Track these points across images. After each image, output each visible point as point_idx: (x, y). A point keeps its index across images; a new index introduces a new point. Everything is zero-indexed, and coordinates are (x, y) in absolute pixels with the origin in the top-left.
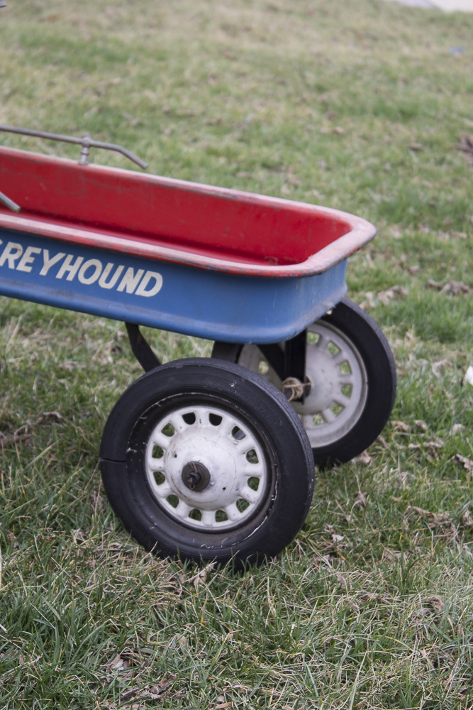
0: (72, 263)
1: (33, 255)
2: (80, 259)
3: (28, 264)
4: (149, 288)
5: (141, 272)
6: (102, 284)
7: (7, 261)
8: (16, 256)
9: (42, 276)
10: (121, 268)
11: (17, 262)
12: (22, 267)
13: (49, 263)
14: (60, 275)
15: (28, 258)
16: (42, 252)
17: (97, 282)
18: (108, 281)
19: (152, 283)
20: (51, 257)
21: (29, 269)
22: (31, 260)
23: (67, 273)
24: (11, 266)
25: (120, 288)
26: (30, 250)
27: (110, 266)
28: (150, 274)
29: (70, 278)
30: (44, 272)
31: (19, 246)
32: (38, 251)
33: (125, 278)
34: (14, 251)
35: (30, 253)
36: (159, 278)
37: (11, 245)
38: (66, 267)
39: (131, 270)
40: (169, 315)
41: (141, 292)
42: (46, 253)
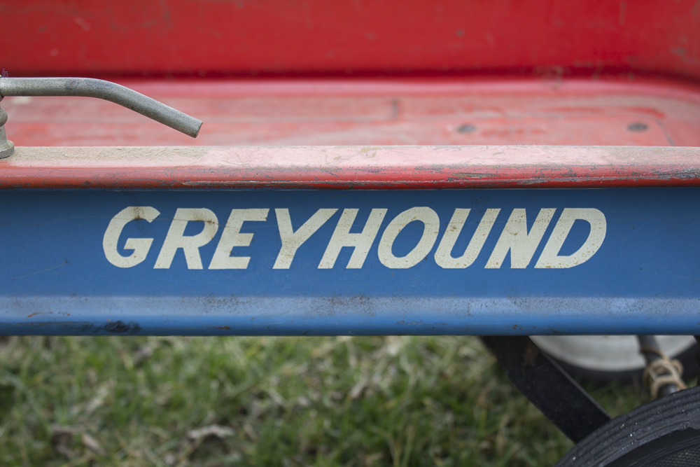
0: (357, 227)
1: (247, 227)
2: (377, 215)
3: (236, 252)
4: (569, 247)
5: (546, 214)
6: (445, 260)
7: (180, 253)
8: (203, 238)
9: (282, 272)
10: (491, 215)
11: (207, 252)
12: (222, 260)
13: (292, 238)
14: (328, 261)
15: (234, 236)
16: (272, 217)
17: (430, 258)
18: (458, 251)
19: (580, 232)
20: (296, 224)
21: (243, 263)
22: (246, 240)
23: (347, 252)
24: (194, 262)
25: (495, 262)
26: (238, 217)
27: (460, 216)
28: (570, 216)
29: (356, 262)
30: (283, 261)
31: (207, 214)
32: (260, 215)
33: (504, 236)
34: (194, 228)
35: (239, 225)
36: (597, 220)
37: (183, 216)
38: (341, 238)
39: (519, 215)
40: (632, 301)
41: (551, 259)
42: (283, 216)
